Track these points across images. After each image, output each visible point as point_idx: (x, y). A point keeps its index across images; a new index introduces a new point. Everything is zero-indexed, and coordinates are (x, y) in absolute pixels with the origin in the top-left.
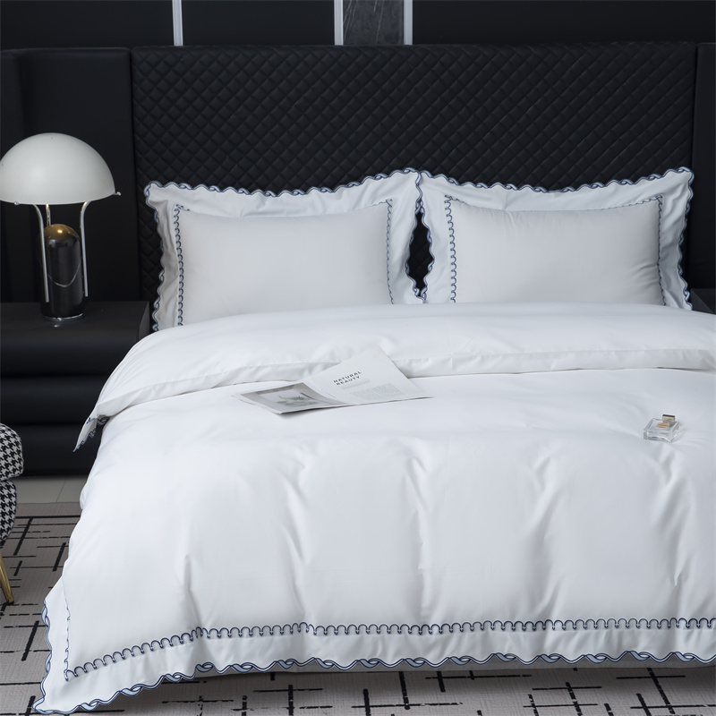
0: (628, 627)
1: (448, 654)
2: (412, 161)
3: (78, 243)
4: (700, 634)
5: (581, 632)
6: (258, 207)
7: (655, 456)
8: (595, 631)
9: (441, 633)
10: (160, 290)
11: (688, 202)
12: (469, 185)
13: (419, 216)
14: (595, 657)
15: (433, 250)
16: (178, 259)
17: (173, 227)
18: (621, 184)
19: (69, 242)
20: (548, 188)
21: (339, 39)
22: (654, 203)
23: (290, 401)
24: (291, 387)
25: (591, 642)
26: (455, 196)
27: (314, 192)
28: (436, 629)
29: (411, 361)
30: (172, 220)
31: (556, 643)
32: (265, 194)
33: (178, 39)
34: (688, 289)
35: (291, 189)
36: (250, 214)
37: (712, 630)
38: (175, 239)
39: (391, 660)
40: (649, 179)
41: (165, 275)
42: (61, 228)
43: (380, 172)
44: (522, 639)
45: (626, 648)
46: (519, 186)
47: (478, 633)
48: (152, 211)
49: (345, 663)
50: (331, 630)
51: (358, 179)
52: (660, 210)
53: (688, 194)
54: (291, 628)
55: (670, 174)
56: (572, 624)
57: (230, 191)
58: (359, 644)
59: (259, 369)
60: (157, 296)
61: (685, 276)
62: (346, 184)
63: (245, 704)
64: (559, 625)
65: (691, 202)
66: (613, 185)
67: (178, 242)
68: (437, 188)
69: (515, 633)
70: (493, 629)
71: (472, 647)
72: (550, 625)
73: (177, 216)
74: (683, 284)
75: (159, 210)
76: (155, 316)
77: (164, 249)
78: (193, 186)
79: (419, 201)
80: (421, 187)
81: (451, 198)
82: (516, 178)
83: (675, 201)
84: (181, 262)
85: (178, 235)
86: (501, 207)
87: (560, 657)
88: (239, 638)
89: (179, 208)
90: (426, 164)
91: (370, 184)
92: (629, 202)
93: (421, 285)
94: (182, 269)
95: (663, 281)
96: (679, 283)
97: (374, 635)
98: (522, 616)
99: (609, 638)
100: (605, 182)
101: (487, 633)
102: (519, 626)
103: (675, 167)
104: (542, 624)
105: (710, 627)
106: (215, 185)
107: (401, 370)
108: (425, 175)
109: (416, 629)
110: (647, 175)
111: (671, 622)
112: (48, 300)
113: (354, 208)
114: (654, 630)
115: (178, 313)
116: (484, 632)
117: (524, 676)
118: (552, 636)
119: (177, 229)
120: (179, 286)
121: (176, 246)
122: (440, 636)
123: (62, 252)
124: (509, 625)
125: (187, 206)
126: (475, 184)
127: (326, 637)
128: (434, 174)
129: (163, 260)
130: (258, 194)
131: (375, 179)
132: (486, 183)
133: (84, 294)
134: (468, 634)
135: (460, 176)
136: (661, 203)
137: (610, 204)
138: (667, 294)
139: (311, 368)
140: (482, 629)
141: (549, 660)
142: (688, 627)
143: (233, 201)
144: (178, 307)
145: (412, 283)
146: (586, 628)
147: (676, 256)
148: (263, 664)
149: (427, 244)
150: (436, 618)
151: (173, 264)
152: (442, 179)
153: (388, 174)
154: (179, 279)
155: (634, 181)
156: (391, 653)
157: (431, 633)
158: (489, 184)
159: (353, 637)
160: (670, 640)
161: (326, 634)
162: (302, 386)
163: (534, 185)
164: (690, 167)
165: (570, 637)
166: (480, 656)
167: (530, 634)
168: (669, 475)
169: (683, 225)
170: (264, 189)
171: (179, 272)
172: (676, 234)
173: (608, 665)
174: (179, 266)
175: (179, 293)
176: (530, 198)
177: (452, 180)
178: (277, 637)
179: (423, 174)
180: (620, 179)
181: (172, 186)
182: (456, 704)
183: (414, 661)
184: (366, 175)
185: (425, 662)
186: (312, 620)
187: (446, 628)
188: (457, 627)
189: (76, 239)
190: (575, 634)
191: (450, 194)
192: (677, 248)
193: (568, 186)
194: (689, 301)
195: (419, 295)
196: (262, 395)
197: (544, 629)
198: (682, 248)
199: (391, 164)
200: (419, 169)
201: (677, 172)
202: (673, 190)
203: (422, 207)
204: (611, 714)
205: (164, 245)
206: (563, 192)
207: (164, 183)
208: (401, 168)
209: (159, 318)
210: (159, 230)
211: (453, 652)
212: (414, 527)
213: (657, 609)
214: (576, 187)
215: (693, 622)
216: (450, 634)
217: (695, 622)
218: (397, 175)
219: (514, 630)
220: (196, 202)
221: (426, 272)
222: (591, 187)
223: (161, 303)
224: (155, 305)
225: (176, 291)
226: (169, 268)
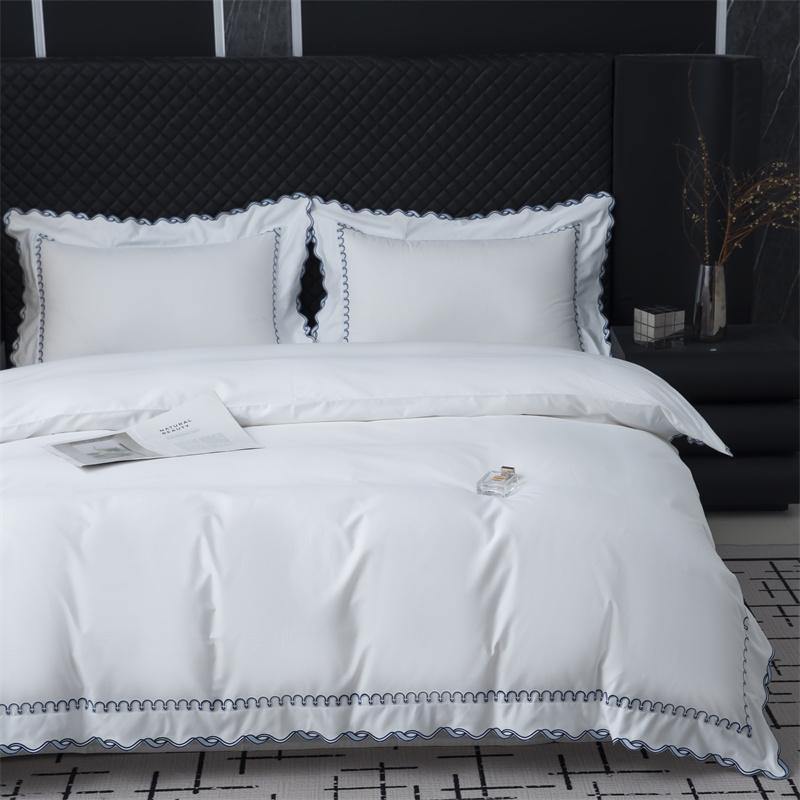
0: (441, 701)
1: (243, 732)
2: (303, 185)
4: (519, 708)
5: (389, 707)
6: (131, 236)
7: (480, 513)
8: (405, 705)
9: (235, 709)
10: (21, 329)
11: (608, 230)
12: (366, 212)
13: (311, 246)
14: (405, 734)
15: (327, 284)
16: (39, 294)
17: (34, 259)
18: (534, 210)
20: (455, 215)
21: (220, 50)
22: (571, 231)
23: (103, 453)
24: (111, 437)
25: (400, 717)
26: (349, 223)
27: (194, 219)
28: (229, 705)
29: (248, 408)
30: (34, 251)
31: (363, 720)
32: (138, 222)
33: (41, 50)
34: (608, 327)
35: (168, 216)
36: (123, 244)
37: (532, 704)
38: (36, 273)
39: (180, 739)
40: (565, 205)
41: (26, 313)
43: (267, 197)
44: (325, 715)
45: (440, 724)
46: (422, 212)
47: (277, 708)
48: (13, 241)
49: (127, 743)
50: (112, 706)
51: (243, 205)
52: (577, 239)
53: (609, 221)
54: (67, 704)
55: (589, 199)
56: (379, 698)
57: (100, 219)
58: (144, 721)
59: (78, 417)
60: (16, 336)
61: (604, 312)
62: (228, 210)
63: (17, 789)
64: (365, 699)
65: (613, 231)
66: (526, 211)
67: (40, 276)
68: (329, 215)
69: (316, 708)
70: (293, 704)
71: (271, 724)
72: (356, 699)
73: (39, 247)
74: (604, 321)
75: (21, 240)
76: (14, 358)
77: (26, 284)
78: (59, 213)
79: (311, 230)
80: (313, 214)
81: (344, 226)
82: (418, 204)
83: (595, 229)
84: (42, 298)
85: (40, 268)
86: (401, 237)
87: (368, 735)
88: (6, 716)
89: (42, 237)
90: (318, 188)
91: (256, 211)
92: (543, 230)
93: (312, 323)
94: (43, 305)
95: (580, 318)
96: (598, 318)
97: (160, 711)
98: (325, 690)
99: (420, 713)
100: (517, 209)
101: (287, 708)
102: (322, 700)
103: (594, 192)
104: (348, 698)
105: (530, 700)
106: (84, 212)
107: (236, 419)
108: (317, 200)
109: (207, 705)
110: (563, 200)
111: (488, 695)
113: (238, 238)
114: (470, 704)
115: (38, 355)
116: (283, 708)
117: (337, 755)
118: (359, 710)
119: (39, 261)
120: (40, 324)
121: (37, 280)
122: (235, 712)
124: (310, 700)
125: (51, 235)
126: (373, 210)
127: (106, 715)
128: (326, 200)
129: (25, 296)
130: (130, 222)
131: (261, 205)
132: (385, 210)
134: (265, 709)
135: (356, 200)
136: (577, 232)
137: (523, 232)
138: (584, 333)
139: (137, 416)
140: (281, 705)
141: (356, 738)
142: (507, 701)
143: (102, 229)
144: (39, 347)
145: (304, 320)
146: (394, 703)
147: (597, 290)
148: (33, 744)
149: (320, 278)
150: (229, 693)
151: (34, 300)
152: (335, 205)
153: (276, 200)
154: (40, 317)
155: (549, 207)
156: (180, 731)
157: (223, 709)
158: (389, 210)
159: (136, 713)
160: (488, 715)
161: (106, 711)
162: (124, 436)
163: (438, 212)
164: (611, 192)
165: (378, 713)
166: (279, 734)
167: (333, 709)
168: (491, 532)
169: (603, 255)
170: (138, 217)
171: (40, 309)
172: (595, 265)
173: (420, 743)
174: (40, 303)
175: (39, 332)
176: (434, 225)
177: (347, 206)
178: (51, 715)
179: (314, 200)
180: (533, 205)
181: (35, 214)
182: (251, 787)
183: (206, 740)
184: (251, 201)
185: (219, 741)
186: (91, 695)
187: (241, 703)
188: (252, 702)
190: (383, 709)
191: (344, 221)
192: (598, 280)
193: (476, 212)
194: (609, 340)
195: (310, 334)
196: (75, 446)
197: (350, 704)
198: (603, 281)
199: (280, 188)
200: (310, 194)
201: (596, 197)
202: (591, 217)
203: (313, 236)
204: (417, 798)
205: (26, 280)
206: (470, 219)
207: (25, 210)
208: (290, 194)
209: (18, 361)
210: (21, 262)
211: (248, 730)
212: (205, 593)
213: (472, 681)
214: (485, 214)
215: (512, 695)
216: (245, 709)
217: (513, 696)
218: (285, 201)
219: (316, 705)
220: (62, 231)
221: (318, 308)
222: (502, 214)
223: (21, 343)
224: (14, 345)
225: (36, 330)
226: (31, 304)
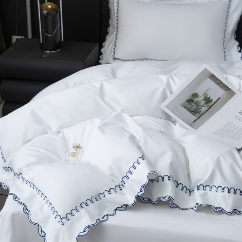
3: (58, 13)
10: (107, 37)
16: (116, 22)
19: (54, 13)
38: (116, 11)
41: (110, 30)
42: (50, 5)
60: (104, 40)
67: (117, 13)
76: (103, 50)
77: (111, 16)
84: (117, 24)
85: (118, 10)
94: (117, 27)
112: (41, 42)
115: (113, 50)
119: (118, 6)
120: (115, 36)
121: (116, 15)
123: (50, 18)
129: (110, 22)
133: (61, 40)
144: (114, 47)
145: (237, 44)
151: (114, 24)
154: (115, 33)
171: (116, 29)
174: (116, 26)
175: (115, 40)
189: (58, 11)
205: (111, 14)
209: (104, 52)
210: (109, 5)
223: (106, 44)
224: (104, 45)
225: (113, 38)
226: (112, 25)
